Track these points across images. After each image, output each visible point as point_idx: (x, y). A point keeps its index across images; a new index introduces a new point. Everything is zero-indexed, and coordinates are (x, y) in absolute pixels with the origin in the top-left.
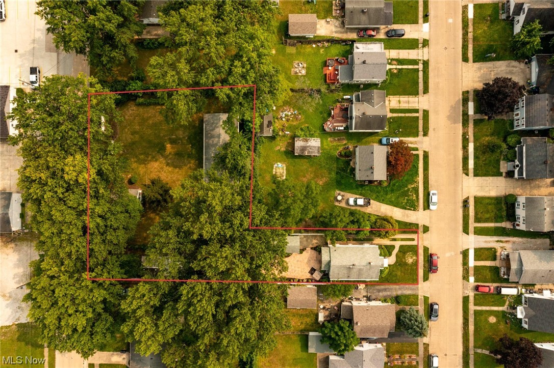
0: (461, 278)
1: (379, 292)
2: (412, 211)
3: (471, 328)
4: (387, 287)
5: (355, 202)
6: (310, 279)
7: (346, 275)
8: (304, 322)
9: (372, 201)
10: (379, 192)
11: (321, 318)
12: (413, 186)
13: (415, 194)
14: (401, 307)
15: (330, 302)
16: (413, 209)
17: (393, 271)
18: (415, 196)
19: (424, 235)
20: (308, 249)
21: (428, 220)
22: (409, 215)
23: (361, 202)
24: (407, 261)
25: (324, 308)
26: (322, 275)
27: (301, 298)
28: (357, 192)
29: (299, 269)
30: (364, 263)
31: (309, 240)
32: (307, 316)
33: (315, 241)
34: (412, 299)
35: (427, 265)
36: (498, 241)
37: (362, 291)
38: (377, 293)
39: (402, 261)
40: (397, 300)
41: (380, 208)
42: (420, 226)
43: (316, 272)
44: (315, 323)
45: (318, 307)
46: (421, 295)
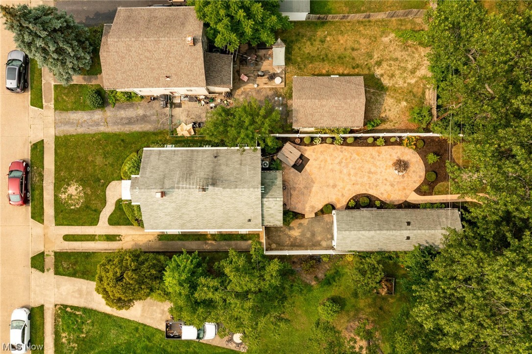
1: (145, 116)
2: (70, 303)
4: (127, 129)
5: (201, 331)
6: (306, 145)
7: (222, 160)
8: (317, 43)
9: (163, 327)
10: (146, 349)
11: (278, 53)
13: (63, 344)
14: (94, 82)
15: (258, 91)
16: (68, 309)
17: (112, 165)
18: (64, 340)
19: (42, 249)
20: (309, 215)
21: (33, 283)
22: (77, 295)
23: (189, 333)
24: (81, 188)
25: (272, 77)
26: (280, 156)
27: (333, 102)
28: (197, 350)
29: (331, 167)
30: (177, 195)
31: (308, 235)
32: (311, 59)
33: (295, 233)
34: (69, 100)
35: (36, 179)
37: (183, 118)
38: (148, 114)
39: (92, 188)
40: (102, 99)
41: (143, 310)
42: (52, 271)
43: (292, 163)
44: (292, 42)
45: (285, 80)
46: (49, 111)
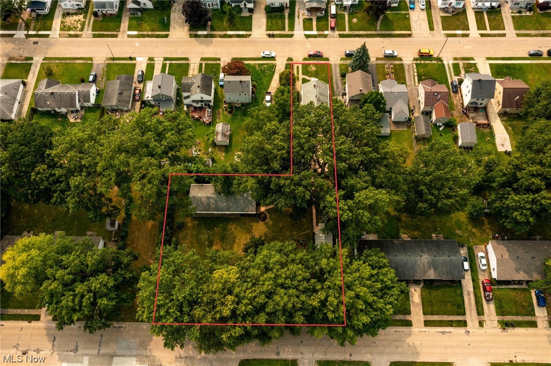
0: (325, 39)
1: (339, 88)
2: (276, 67)
3: (362, 32)
5: (268, 102)
9: (268, 91)
10: (261, 88)
12: (257, 67)
17: (323, 79)
18: (265, 66)
19: (294, 60)
21: (283, 58)
22: (279, 69)
23: (268, 98)
24: (314, 70)
28: (260, 102)
30: (314, 90)
34: (343, 67)
35: (317, 59)
36: (298, 18)
39: (314, 73)
40: (343, 76)
42: (287, 63)
46: (339, 62)
